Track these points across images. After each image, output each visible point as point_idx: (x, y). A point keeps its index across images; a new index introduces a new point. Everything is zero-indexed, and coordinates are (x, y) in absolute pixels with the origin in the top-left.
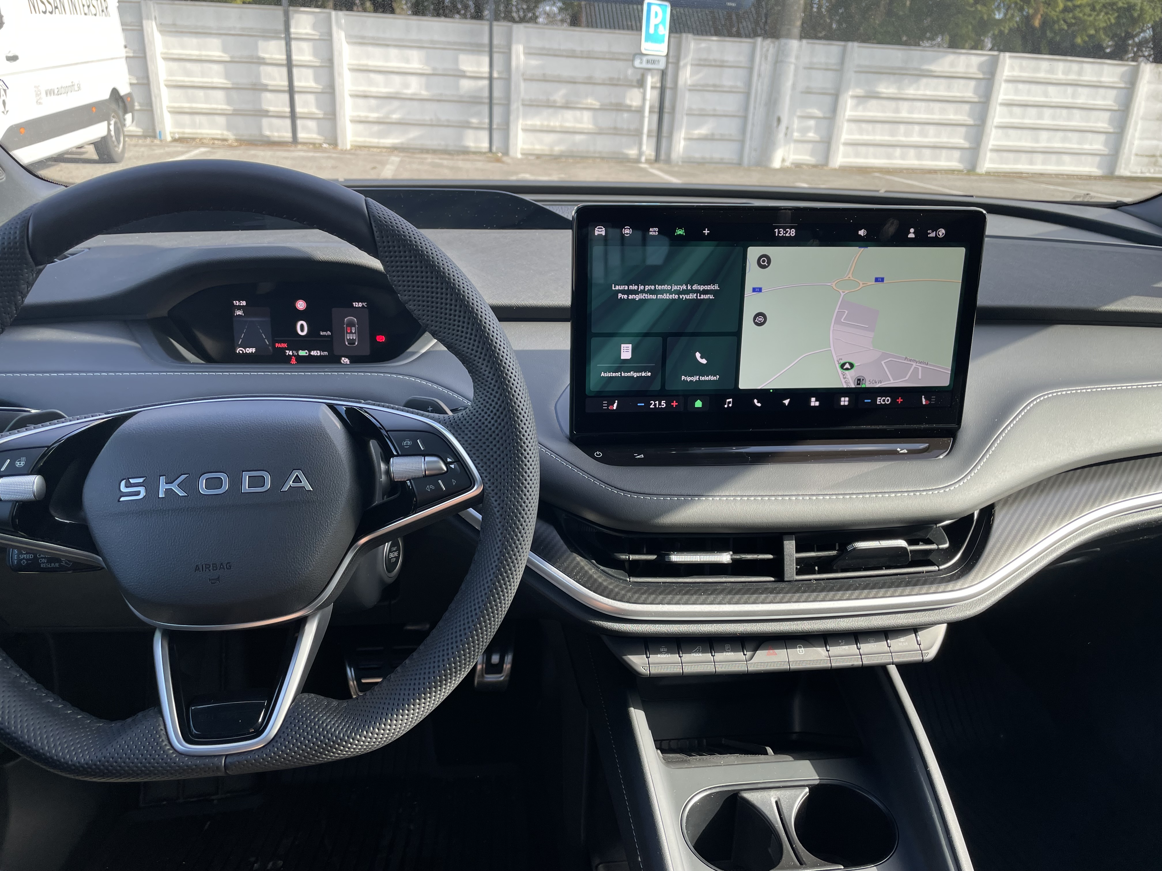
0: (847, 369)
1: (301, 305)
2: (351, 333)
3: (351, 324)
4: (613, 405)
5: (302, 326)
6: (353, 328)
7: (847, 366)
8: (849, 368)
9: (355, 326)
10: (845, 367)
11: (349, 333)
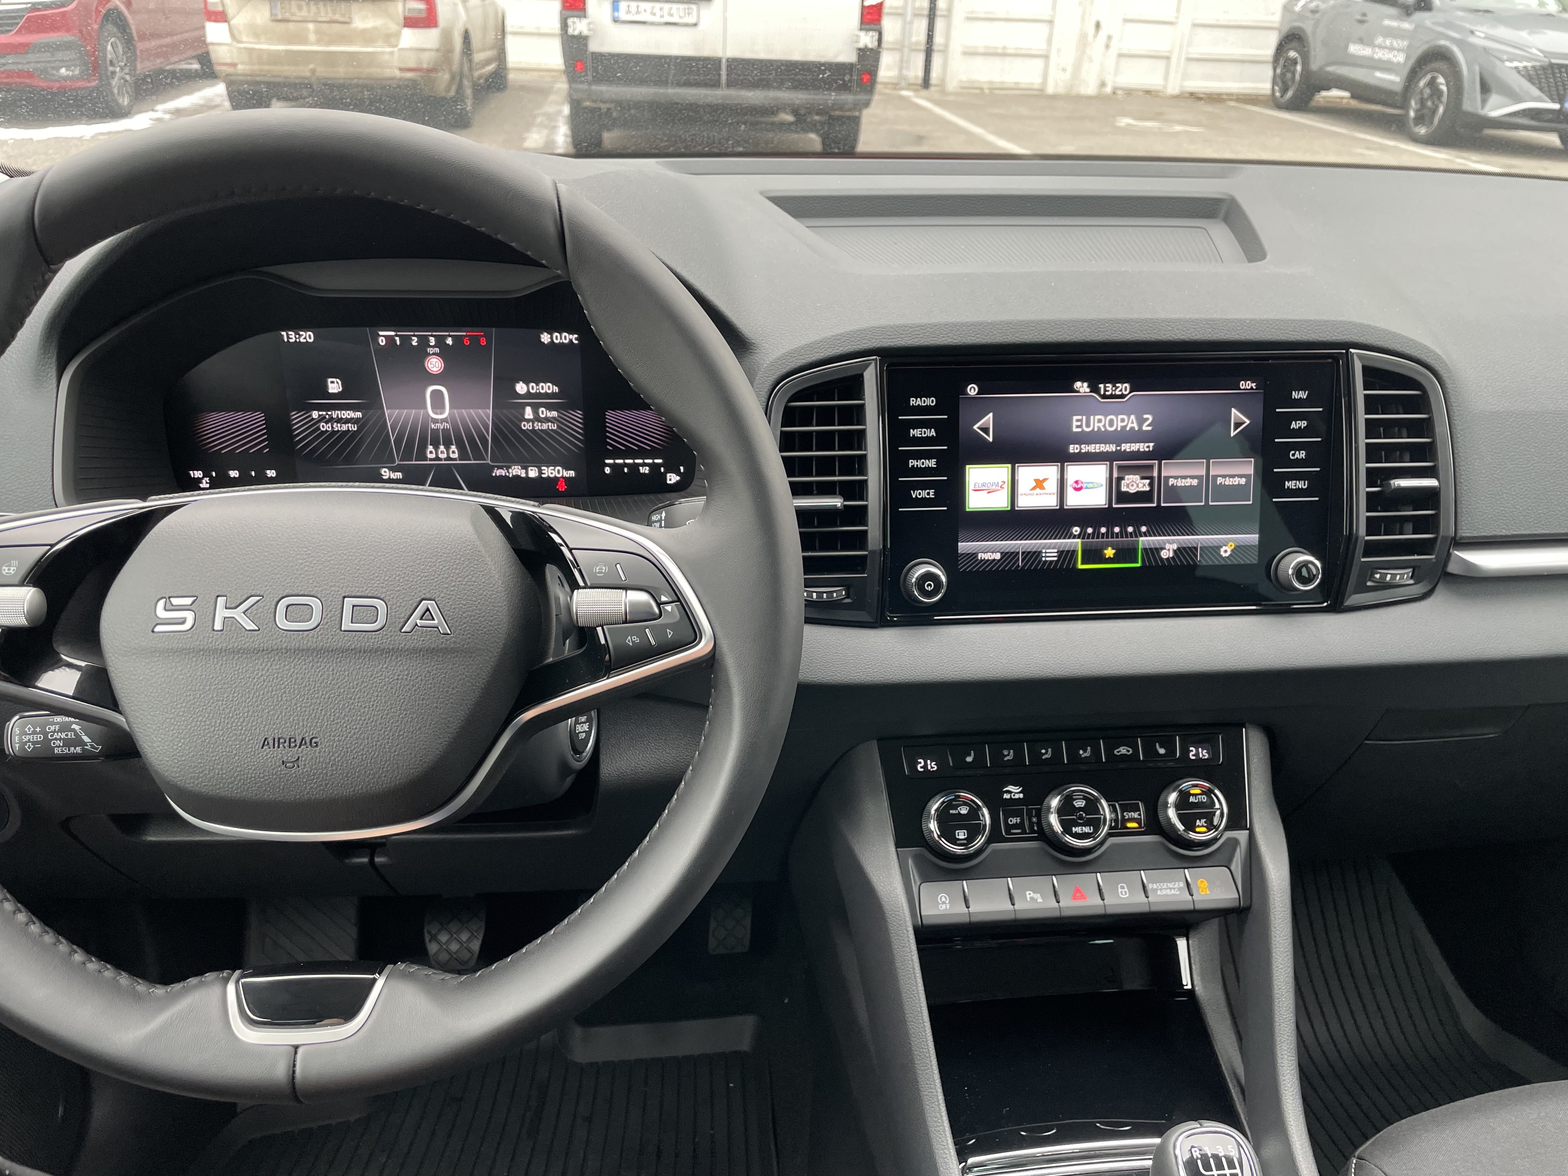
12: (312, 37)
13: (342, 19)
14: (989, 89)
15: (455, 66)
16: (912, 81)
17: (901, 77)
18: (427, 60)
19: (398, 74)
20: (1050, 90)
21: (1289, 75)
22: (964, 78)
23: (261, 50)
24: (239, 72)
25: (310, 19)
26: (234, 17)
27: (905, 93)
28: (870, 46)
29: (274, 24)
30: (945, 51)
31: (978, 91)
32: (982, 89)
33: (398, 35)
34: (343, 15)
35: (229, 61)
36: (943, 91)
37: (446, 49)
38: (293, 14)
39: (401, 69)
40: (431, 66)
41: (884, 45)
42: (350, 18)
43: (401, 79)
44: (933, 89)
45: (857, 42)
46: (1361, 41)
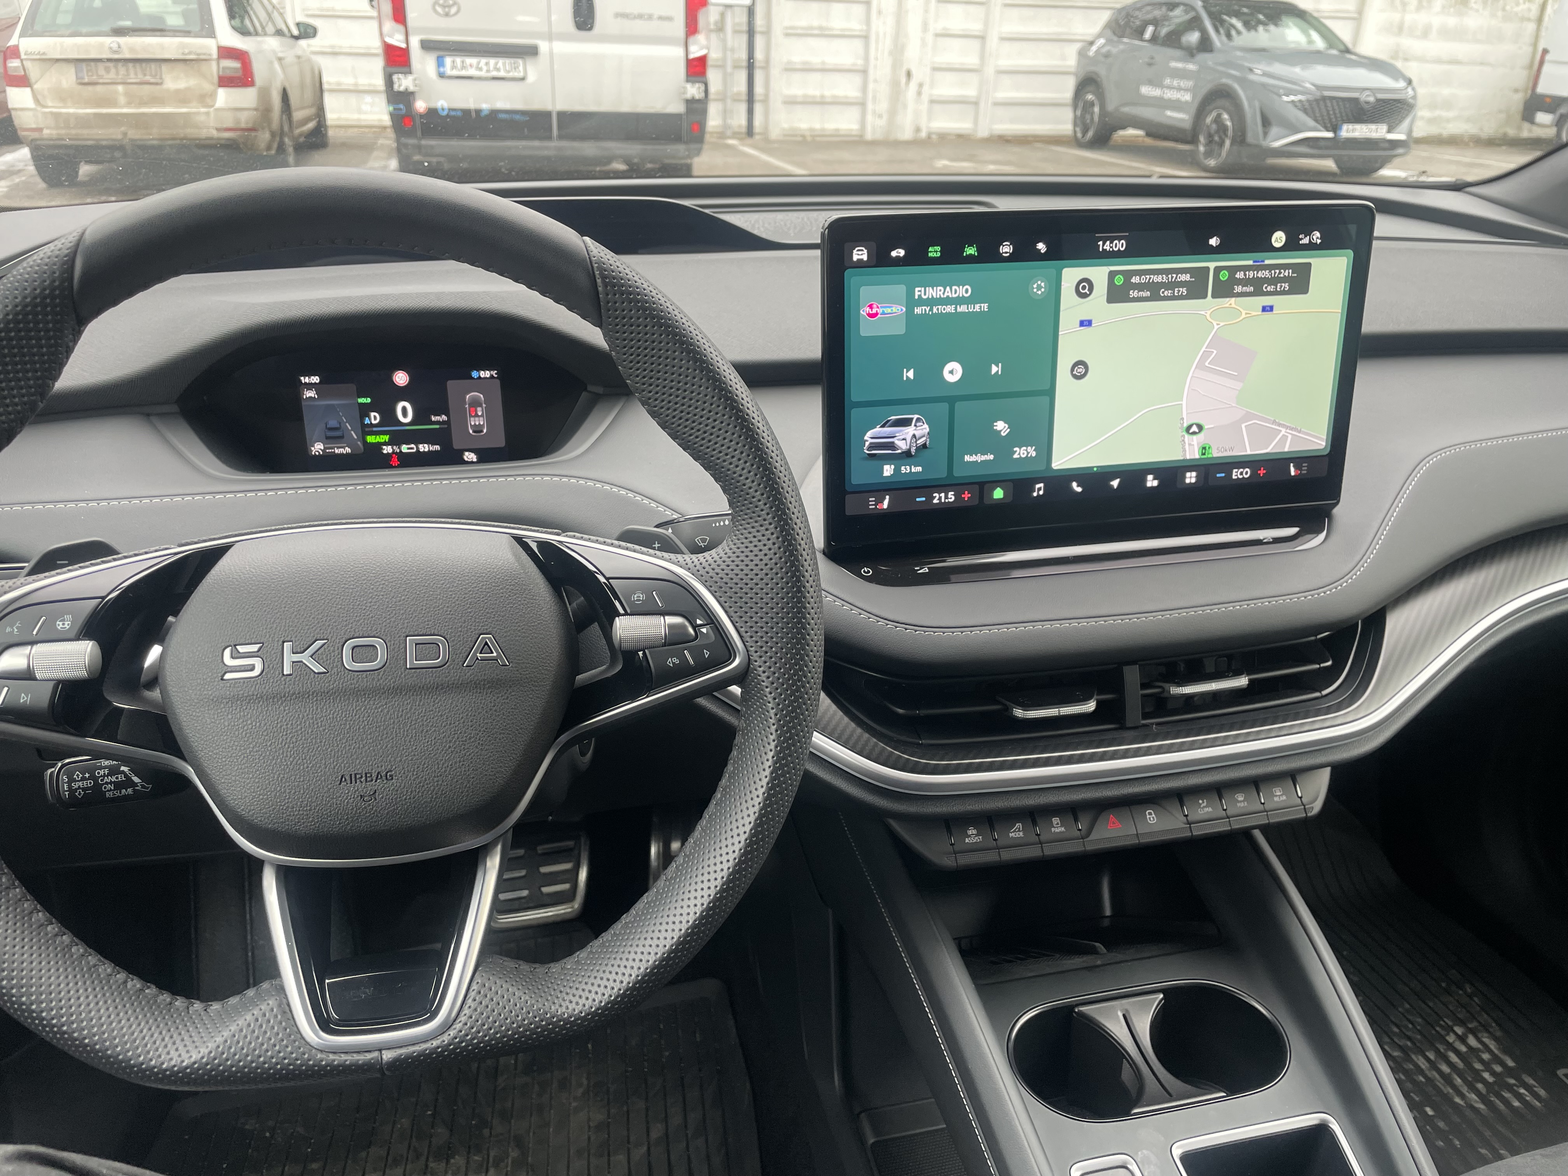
0: (1194, 433)
1: (401, 378)
2: (477, 415)
3: (475, 403)
4: (882, 502)
5: (404, 410)
6: (479, 409)
7: (1194, 429)
8: (1197, 431)
9: (481, 406)
10: (1191, 431)
11: (473, 417)
12: (122, 100)
13: (152, 80)
14: (811, 136)
15: (275, 124)
16: (736, 130)
17: (726, 126)
18: (245, 120)
19: (215, 134)
20: (869, 136)
21: (1088, 117)
22: (786, 126)
23: (68, 114)
24: (45, 136)
25: (119, 81)
26: (36, 82)
27: (731, 142)
28: (697, 97)
29: (80, 87)
30: (766, 100)
31: (800, 139)
32: (803, 136)
33: (213, 95)
34: (154, 76)
35: (34, 126)
36: (767, 140)
37: (265, 110)
38: (101, 77)
39: (218, 130)
40: (250, 125)
41: (711, 96)
42: (161, 78)
43: (219, 139)
44: (757, 137)
45: (685, 93)
46: (1151, 83)
